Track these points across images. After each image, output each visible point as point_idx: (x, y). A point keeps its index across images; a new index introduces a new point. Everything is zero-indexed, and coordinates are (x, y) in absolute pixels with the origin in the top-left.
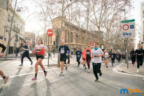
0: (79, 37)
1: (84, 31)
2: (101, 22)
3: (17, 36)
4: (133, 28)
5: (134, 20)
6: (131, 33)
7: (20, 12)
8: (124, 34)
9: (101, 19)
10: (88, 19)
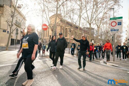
0: (73, 32)
1: (77, 28)
2: (93, 19)
3: (17, 30)
4: (121, 25)
5: (122, 18)
6: (118, 30)
7: (20, 8)
8: (111, 30)
9: (92, 17)
10: (80, 16)
